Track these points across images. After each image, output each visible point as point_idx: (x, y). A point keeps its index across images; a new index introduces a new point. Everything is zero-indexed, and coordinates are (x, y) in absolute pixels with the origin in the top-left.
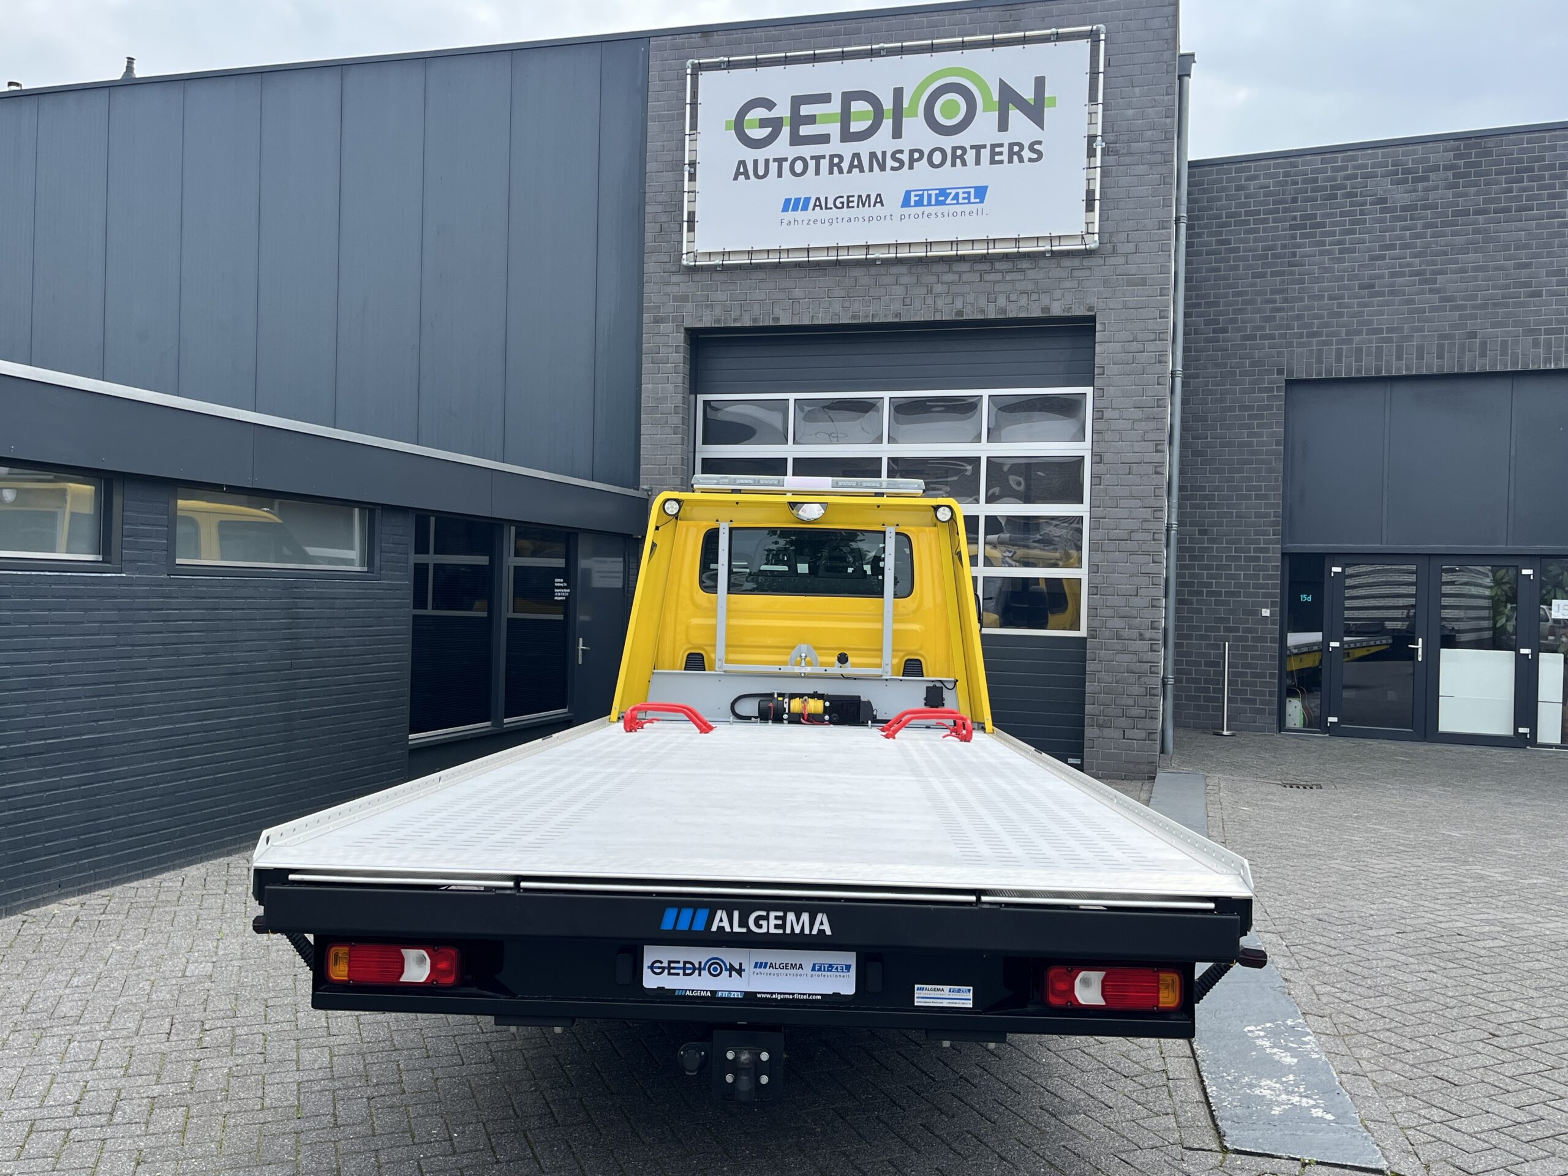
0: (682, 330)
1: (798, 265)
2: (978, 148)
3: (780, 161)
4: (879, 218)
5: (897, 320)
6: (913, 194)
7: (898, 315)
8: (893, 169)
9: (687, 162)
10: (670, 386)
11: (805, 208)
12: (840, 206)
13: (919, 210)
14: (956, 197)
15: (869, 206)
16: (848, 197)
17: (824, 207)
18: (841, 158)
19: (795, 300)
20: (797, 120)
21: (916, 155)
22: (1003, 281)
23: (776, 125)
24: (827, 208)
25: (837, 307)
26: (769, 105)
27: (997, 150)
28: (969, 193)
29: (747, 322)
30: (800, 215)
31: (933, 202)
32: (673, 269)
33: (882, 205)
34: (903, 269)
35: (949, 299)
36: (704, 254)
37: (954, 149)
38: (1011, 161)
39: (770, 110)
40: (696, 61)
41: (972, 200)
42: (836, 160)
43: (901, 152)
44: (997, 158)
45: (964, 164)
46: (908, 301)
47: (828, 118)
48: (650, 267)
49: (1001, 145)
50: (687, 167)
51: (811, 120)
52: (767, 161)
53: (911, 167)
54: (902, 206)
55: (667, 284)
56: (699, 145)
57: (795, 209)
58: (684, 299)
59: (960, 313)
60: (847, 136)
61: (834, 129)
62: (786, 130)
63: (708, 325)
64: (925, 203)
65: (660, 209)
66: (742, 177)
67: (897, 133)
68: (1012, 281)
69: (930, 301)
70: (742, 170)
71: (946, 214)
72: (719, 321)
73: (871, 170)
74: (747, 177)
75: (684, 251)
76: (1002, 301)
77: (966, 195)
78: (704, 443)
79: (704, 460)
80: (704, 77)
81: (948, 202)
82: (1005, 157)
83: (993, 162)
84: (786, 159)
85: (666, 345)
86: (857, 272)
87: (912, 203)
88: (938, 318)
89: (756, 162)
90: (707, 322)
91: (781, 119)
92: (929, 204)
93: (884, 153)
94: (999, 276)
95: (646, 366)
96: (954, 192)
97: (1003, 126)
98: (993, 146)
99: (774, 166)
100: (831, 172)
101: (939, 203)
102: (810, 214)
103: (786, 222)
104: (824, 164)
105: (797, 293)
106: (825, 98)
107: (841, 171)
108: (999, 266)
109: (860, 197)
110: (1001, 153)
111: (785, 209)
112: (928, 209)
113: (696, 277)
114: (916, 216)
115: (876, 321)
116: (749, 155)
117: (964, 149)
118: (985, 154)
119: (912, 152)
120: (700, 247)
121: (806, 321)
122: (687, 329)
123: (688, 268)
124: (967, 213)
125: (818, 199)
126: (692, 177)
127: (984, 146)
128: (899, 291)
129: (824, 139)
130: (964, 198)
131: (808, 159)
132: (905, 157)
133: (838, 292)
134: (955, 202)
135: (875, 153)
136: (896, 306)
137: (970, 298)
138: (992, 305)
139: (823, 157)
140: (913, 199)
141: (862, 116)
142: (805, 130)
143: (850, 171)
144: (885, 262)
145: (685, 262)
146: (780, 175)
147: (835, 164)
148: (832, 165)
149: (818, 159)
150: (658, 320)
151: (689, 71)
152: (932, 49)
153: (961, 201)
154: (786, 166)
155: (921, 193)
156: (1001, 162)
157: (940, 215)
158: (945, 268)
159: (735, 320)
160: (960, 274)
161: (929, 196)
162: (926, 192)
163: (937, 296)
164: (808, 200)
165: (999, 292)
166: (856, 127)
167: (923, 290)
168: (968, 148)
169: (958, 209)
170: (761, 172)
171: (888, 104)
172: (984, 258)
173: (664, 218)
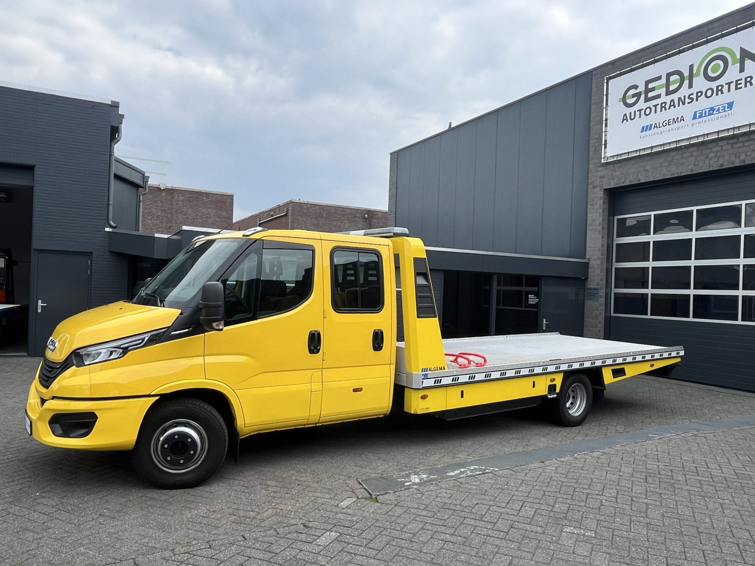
0: (603, 190)
1: (648, 155)
2: (729, 84)
3: (640, 111)
4: (682, 127)
5: (692, 173)
6: (698, 113)
7: (692, 171)
8: (689, 103)
9: (604, 119)
10: (598, 215)
11: (650, 129)
12: (665, 125)
13: (701, 119)
14: (718, 110)
15: (678, 122)
16: (669, 120)
17: (658, 127)
18: (665, 103)
19: (647, 170)
20: (648, 90)
21: (699, 94)
22: (744, 146)
23: (638, 95)
24: (659, 127)
25: (664, 171)
26: (635, 87)
27: (739, 82)
28: (724, 107)
29: (627, 183)
30: (648, 132)
31: (707, 115)
32: (599, 165)
33: (684, 121)
34: (694, 149)
35: (716, 160)
36: (611, 156)
37: (717, 87)
38: (746, 86)
39: (636, 89)
40: (608, 76)
41: (726, 109)
42: (664, 105)
43: (692, 94)
44: (739, 86)
45: (722, 93)
46: (696, 163)
47: (660, 87)
48: (591, 166)
49: (741, 79)
50: (604, 122)
51: (653, 89)
52: (635, 112)
53: (697, 100)
54: (693, 120)
55: (597, 172)
56: (609, 112)
57: (646, 130)
58: (603, 177)
59: (722, 165)
60: (668, 93)
61: (663, 91)
62: (643, 97)
63: (612, 187)
64: (704, 115)
65: (595, 141)
66: (625, 121)
67: (690, 86)
68: (748, 146)
69: (707, 162)
70: (625, 118)
71: (713, 119)
72: (616, 184)
73: (679, 106)
74: (627, 121)
75: (603, 157)
76: (743, 156)
77: (723, 108)
78: (617, 237)
79: (617, 244)
80: (611, 82)
81: (715, 113)
82: (743, 85)
83: (737, 89)
84: (642, 109)
85: (596, 197)
86: (674, 153)
87: (697, 117)
88: (711, 169)
89: (630, 113)
90: (612, 186)
91: (641, 92)
92: (705, 116)
93: (685, 97)
94: (741, 144)
95: (589, 207)
96: (717, 108)
97: (742, 70)
98: (737, 81)
99: (638, 113)
100: (661, 111)
101: (710, 114)
102: (653, 131)
103: (642, 137)
104: (659, 107)
105: (648, 167)
106: (659, 78)
107: (665, 109)
108: (741, 139)
109: (674, 119)
110: (741, 84)
111: (642, 131)
112: (704, 119)
113: (608, 167)
114: (699, 123)
115: (682, 175)
116: (628, 111)
117: (722, 86)
118: (733, 86)
119: (697, 93)
120: (608, 154)
121: (652, 179)
122: (605, 190)
123: (604, 163)
124: (724, 117)
125: (656, 124)
126: (606, 126)
127: (732, 82)
128: (692, 159)
129: (659, 96)
130: (722, 110)
131: (652, 107)
132: (694, 97)
133: (666, 164)
134: (718, 112)
135: (680, 97)
136: (691, 167)
137: (727, 157)
138: (738, 159)
139: (658, 105)
140: (698, 115)
141: (675, 82)
142: (650, 95)
143: (669, 109)
144: (686, 147)
145: (603, 162)
146: (640, 117)
147: (663, 106)
148: (662, 108)
149: (655, 106)
150: (594, 187)
151: (605, 81)
152: (708, 42)
153: (721, 111)
154: (643, 112)
155: (701, 111)
156: (741, 88)
157: (710, 120)
158: (714, 145)
159: (623, 183)
160: (722, 146)
161: (705, 112)
162: (704, 111)
163: (711, 158)
164: (651, 125)
165: (741, 152)
166: (672, 88)
167: (703, 157)
168: (724, 85)
169: (719, 115)
170: (632, 118)
171: (686, 74)
172: (734, 136)
173: (597, 145)
